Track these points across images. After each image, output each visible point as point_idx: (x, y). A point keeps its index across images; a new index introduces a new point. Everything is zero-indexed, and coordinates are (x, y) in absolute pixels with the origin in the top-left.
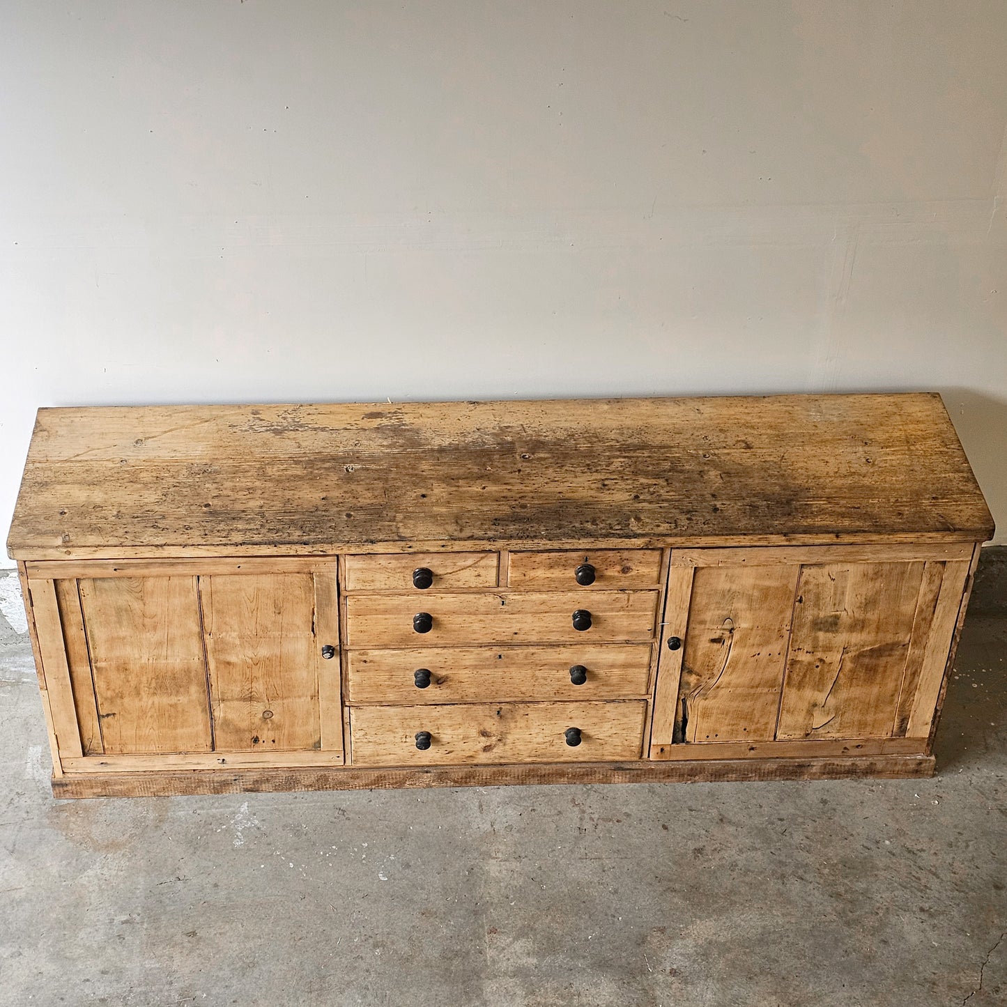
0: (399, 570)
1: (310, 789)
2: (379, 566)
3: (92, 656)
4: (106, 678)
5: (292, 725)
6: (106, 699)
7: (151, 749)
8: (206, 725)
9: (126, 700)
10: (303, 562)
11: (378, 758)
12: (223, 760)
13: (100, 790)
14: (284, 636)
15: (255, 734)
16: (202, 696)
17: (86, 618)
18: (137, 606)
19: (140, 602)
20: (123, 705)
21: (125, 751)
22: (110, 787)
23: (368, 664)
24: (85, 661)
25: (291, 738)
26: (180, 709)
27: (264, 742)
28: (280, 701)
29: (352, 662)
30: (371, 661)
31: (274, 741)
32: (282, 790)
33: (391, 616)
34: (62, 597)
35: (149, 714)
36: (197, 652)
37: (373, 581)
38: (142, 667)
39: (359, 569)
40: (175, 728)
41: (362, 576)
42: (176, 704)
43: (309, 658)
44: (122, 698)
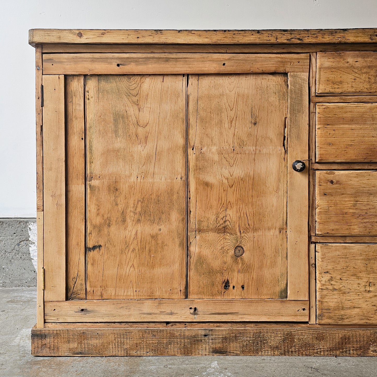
0: (365, 70)
1: (276, 353)
2: (347, 65)
3: (88, 172)
4: (97, 200)
5: (261, 268)
6: (95, 227)
7: (129, 294)
8: (181, 264)
9: (113, 228)
10: (280, 59)
11: (342, 312)
12: (195, 309)
13: (76, 345)
14: (258, 151)
15: (226, 277)
16: (181, 225)
17: (88, 126)
18: (132, 111)
19: (136, 107)
20: (109, 235)
21: (105, 297)
22: (86, 341)
23: (335, 186)
24: (81, 177)
25: (260, 283)
26: (160, 242)
27: (234, 287)
28: (250, 234)
29: (319, 182)
30: (338, 182)
31: (243, 287)
32: (249, 352)
33: (358, 126)
34: (69, 100)
35: (132, 248)
36: (180, 170)
37: (341, 82)
38: (131, 187)
39: (329, 68)
40: (153, 267)
41: (331, 76)
42: (157, 235)
43: (279, 180)
44: (109, 226)
